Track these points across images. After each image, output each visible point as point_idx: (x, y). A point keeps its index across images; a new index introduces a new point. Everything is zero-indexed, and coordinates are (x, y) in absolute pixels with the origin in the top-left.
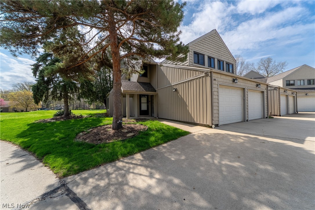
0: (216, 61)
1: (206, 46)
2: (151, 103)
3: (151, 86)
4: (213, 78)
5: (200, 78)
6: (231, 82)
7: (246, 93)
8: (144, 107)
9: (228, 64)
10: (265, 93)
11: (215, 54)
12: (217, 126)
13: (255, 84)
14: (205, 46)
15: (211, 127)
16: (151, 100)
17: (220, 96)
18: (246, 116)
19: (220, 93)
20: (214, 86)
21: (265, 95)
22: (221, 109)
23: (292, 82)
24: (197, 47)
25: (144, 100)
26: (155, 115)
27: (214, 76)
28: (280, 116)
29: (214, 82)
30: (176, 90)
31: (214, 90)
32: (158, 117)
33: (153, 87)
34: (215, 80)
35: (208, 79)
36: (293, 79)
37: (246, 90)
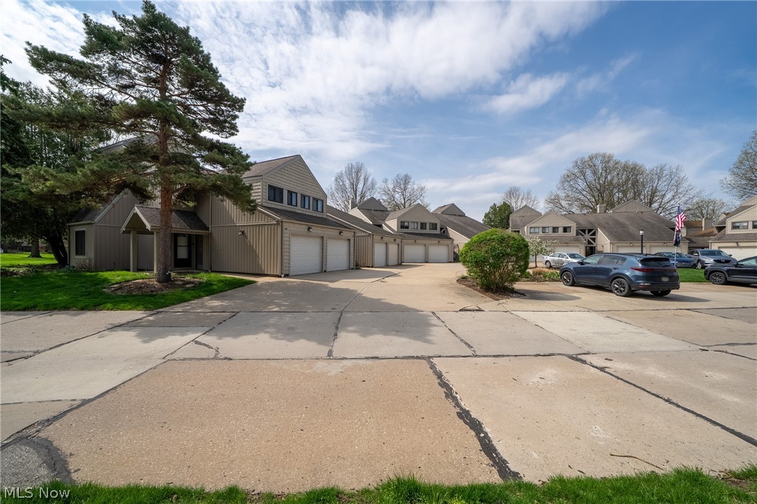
0: (299, 196)
1: (286, 178)
2: (196, 246)
3: (198, 218)
4: (284, 227)
5: (271, 224)
6: (306, 230)
7: (325, 242)
8: (183, 253)
9: (316, 200)
10: (352, 241)
11: (298, 188)
12: (287, 276)
13: (338, 231)
14: (284, 177)
15: (280, 277)
16: (196, 243)
17: (291, 245)
18: (324, 266)
19: (292, 242)
20: (284, 235)
21: (352, 243)
22: (292, 258)
23: (406, 224)
24: (273, 180)
25: (182, 242)
26: (205, 265)
27: (285, 225)
28: (372, 267)
29: (285, 231)
30: (243, 233)
31: (284, 239)
32: (211, 269)
33: (201, 221)
34: (286, 229)
35: (279, 228)
36: (408, 220)
37: (325, 238)
